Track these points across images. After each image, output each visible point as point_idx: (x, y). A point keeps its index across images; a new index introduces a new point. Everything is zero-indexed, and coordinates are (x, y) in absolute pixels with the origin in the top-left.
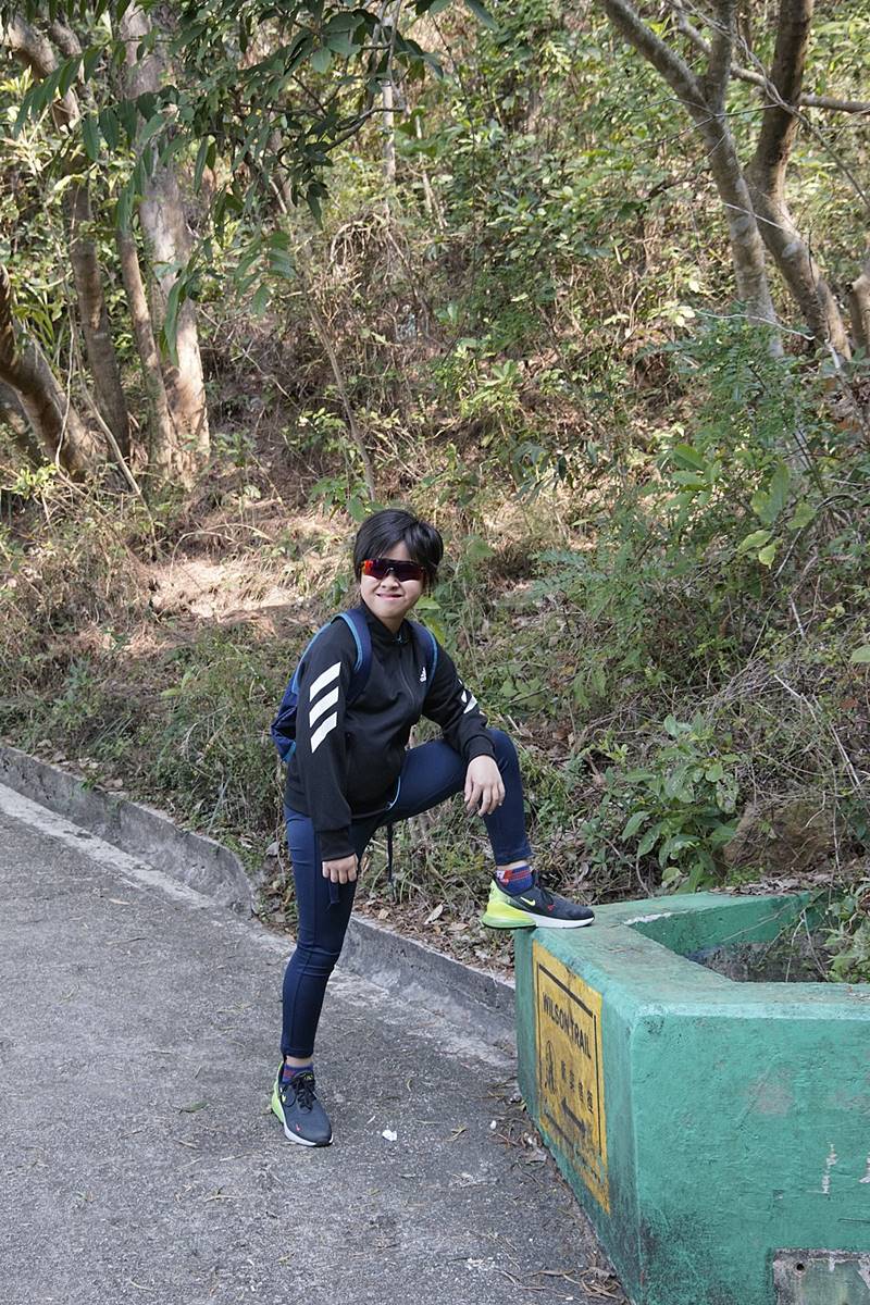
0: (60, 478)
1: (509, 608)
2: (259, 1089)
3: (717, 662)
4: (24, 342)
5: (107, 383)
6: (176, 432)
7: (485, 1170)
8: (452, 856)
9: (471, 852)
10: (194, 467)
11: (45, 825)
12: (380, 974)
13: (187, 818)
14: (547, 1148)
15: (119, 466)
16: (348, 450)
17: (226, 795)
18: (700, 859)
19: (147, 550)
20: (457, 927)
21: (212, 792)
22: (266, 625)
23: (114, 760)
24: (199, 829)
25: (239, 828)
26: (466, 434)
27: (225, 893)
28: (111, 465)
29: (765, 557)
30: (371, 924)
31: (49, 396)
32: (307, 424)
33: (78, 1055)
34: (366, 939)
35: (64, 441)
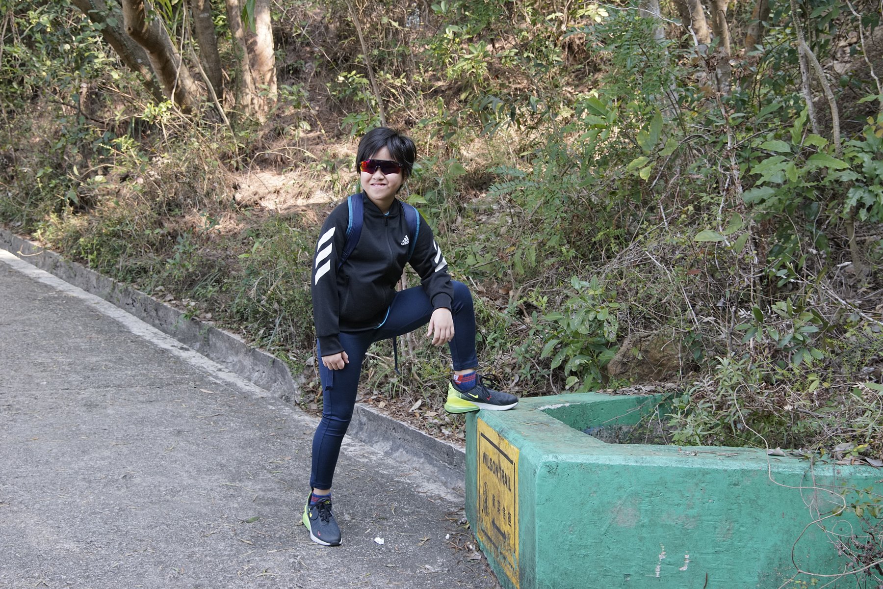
0: (174, 111)
1: (475, 210)
2: (295, 510)
3: (609, 245)
4: (152, 17)
5: (208, 48)
6: (255, 84)
7: (441, 564)
8: (429, 368)
9: (441, 365)
10: (266, 108)
11: (159, 341)
12: (378, 444)
13: (254, 340)
14: (482, 552)
15: (215, 104)
16: (370, 99)
17: (280, 325)
18: (592, 372)
19: (232, 162)
20: (430, 414)
21: (271, 323)
22: (311, 215)
23: (206, 301)
24: (261, 347)
25: (288, 347)
26: (451, 92)
27: (278, 389)
28: (210, 104)
29: (644, 175)
30: (374, 411)
31: (168, 55)
32: (343, 81)
33: (176, 485)
34: (370, 420)
35: (178, 87)
